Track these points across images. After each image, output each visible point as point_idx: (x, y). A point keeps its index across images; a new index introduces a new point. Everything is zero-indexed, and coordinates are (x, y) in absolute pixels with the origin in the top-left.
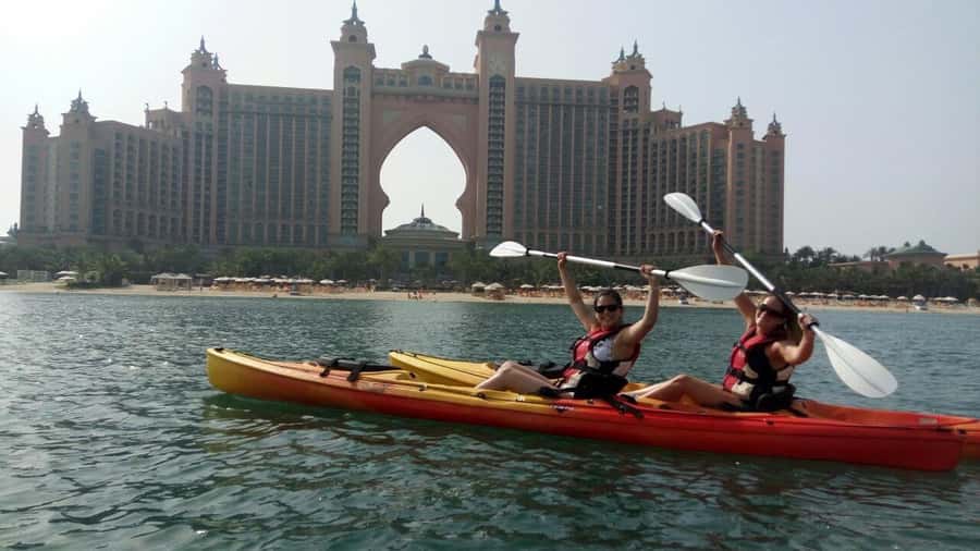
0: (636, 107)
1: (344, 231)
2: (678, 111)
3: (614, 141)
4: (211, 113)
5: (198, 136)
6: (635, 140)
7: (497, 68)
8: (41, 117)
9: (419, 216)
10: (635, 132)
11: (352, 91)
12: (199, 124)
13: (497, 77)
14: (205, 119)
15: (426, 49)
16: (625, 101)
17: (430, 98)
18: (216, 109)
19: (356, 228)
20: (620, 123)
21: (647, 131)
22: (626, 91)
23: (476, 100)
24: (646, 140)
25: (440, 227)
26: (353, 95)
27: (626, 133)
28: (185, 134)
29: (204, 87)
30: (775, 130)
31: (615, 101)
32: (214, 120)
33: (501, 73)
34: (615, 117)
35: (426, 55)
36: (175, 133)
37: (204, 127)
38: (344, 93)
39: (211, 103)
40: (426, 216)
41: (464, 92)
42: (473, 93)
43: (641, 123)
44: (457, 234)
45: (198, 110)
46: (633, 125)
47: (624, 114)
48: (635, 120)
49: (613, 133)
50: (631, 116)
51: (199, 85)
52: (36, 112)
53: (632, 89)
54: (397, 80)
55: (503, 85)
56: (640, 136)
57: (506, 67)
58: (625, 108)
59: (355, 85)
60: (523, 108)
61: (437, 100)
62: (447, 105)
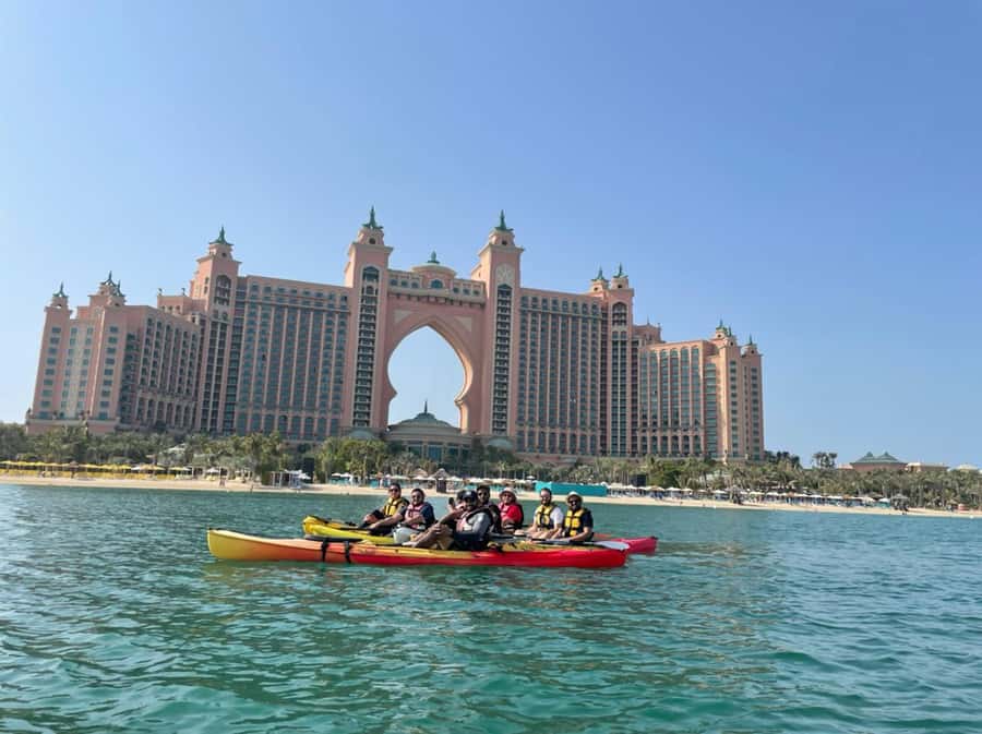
0: (624, 321)
1: (356, 424)
2: (657, 326)
3: (604, 350)
4: (228, 301)
5: (214, 324)
6: (624, 350)
7: (505, 277)
8: (65, 297)
9: (423, 411)
11: (370, 289)
12: (216, 313)
13: (505, 286)
14: (222, 308)
15: (434, 255)
16: (614, 315)
17: (442, 301)
18: (232, 298)
19: (368, 422)
20: (610, 334)
21: (635, 343)
22: (615, 306)
23: (483, 306)
24: (634, 350)
25: (441, 422)
26: (371, 293)
27: (615, 343)
28: (203, 322)
29: (224, 277)
30: (752, 350)
31: (605, 315)
32: (229, 309)
33: (508, 283)
34: (605, 329)
35: (434, 261)
36: (194, 320)
37: (220, 316)
38: (362, 291)
39: (229, 292)
40: (428, 412)
41: (471, 297)
42: (479, 299)
43: (629, 335)
44: (460, 430)
45: (216, 298)
46: (622, 337)
47: (612, 328)
48: (624, 333)
49: (604, 343)
50: (619, 329)
51: (220, 274)
52: (61, 292)
53: (619, 305)
54: (410, 282)
55: (509, 293)
56: (629, 347)
57: (513, 277)
58: (614, 322)
59: (373, 284)
60: (526, 315)
61: (448, 303)
62: (455, 308)
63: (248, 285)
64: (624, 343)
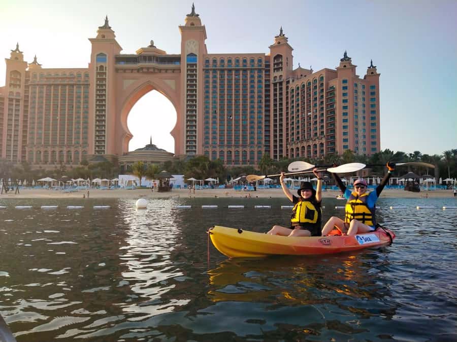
0: (281, 68)
1: (97, 153)
2: (310, 69)
3: (267, 91)
4: (19, 86)
5: (10, 100)
6: (281, 89)
7: (193, 48)
10: (281, 83)
11: (102, 67)
12: (12, 93)
13: (192, 54)
14: (15, 90)
15: (152, 42)
16: (274, 64)
17: (152, 70)
18: (23, 84)
19: (104, 151)
20: (272, 79)
21: (288, 82)
22: (275, 58)
24: (287, 87)
25: (161, 150)
26: (103, 70)
27: (275, 85)
28: (3, 99)
29: (15, 71)
30: (372, 72)
31: (268, 66)
32: (21, 90)
33: (194, 52)
34: (268, 75)
35: (152, 46)
37: (15, 95)
38: (97, 70)
39: (20, 80)
42: (177, 65)
43: (284, 78)
45: (11, 84)
46: (280, 79)
47: (273, 74)
48: (281, 76)
49: (267, 86)
50: (277, 74)
51: (12, 70)
53: (278, 57)
56: (284, 86)
57: (197, 47)
58: (274, 69)
59: (104, 64)
60: (208, 73)
61: (156, 71)
62: (164, 75)
63: (31, 75)
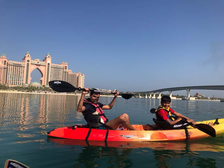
1: (26, 83)
3: (63, 73)
5: (4, 68)
12: (4, 66)
17: (39, 65)
18: (6, 64)
22: (65, 67)
23: (45, 66)
26: (28, 64)
28: (2, 68)
29: (5, 61)
32: (6, 66)
34: (63, 70)
41: (43, 65)
45: (4, 64)
47: (65, 70)
48: (66, 71)
54: (34, 62)
55: (49, 64)
56: (67, 73)
57: (50, 62)
59: (29, 62)
60: (52, 68)
62: (41, 66)
63: (9, 62)
64: (66, 72)
